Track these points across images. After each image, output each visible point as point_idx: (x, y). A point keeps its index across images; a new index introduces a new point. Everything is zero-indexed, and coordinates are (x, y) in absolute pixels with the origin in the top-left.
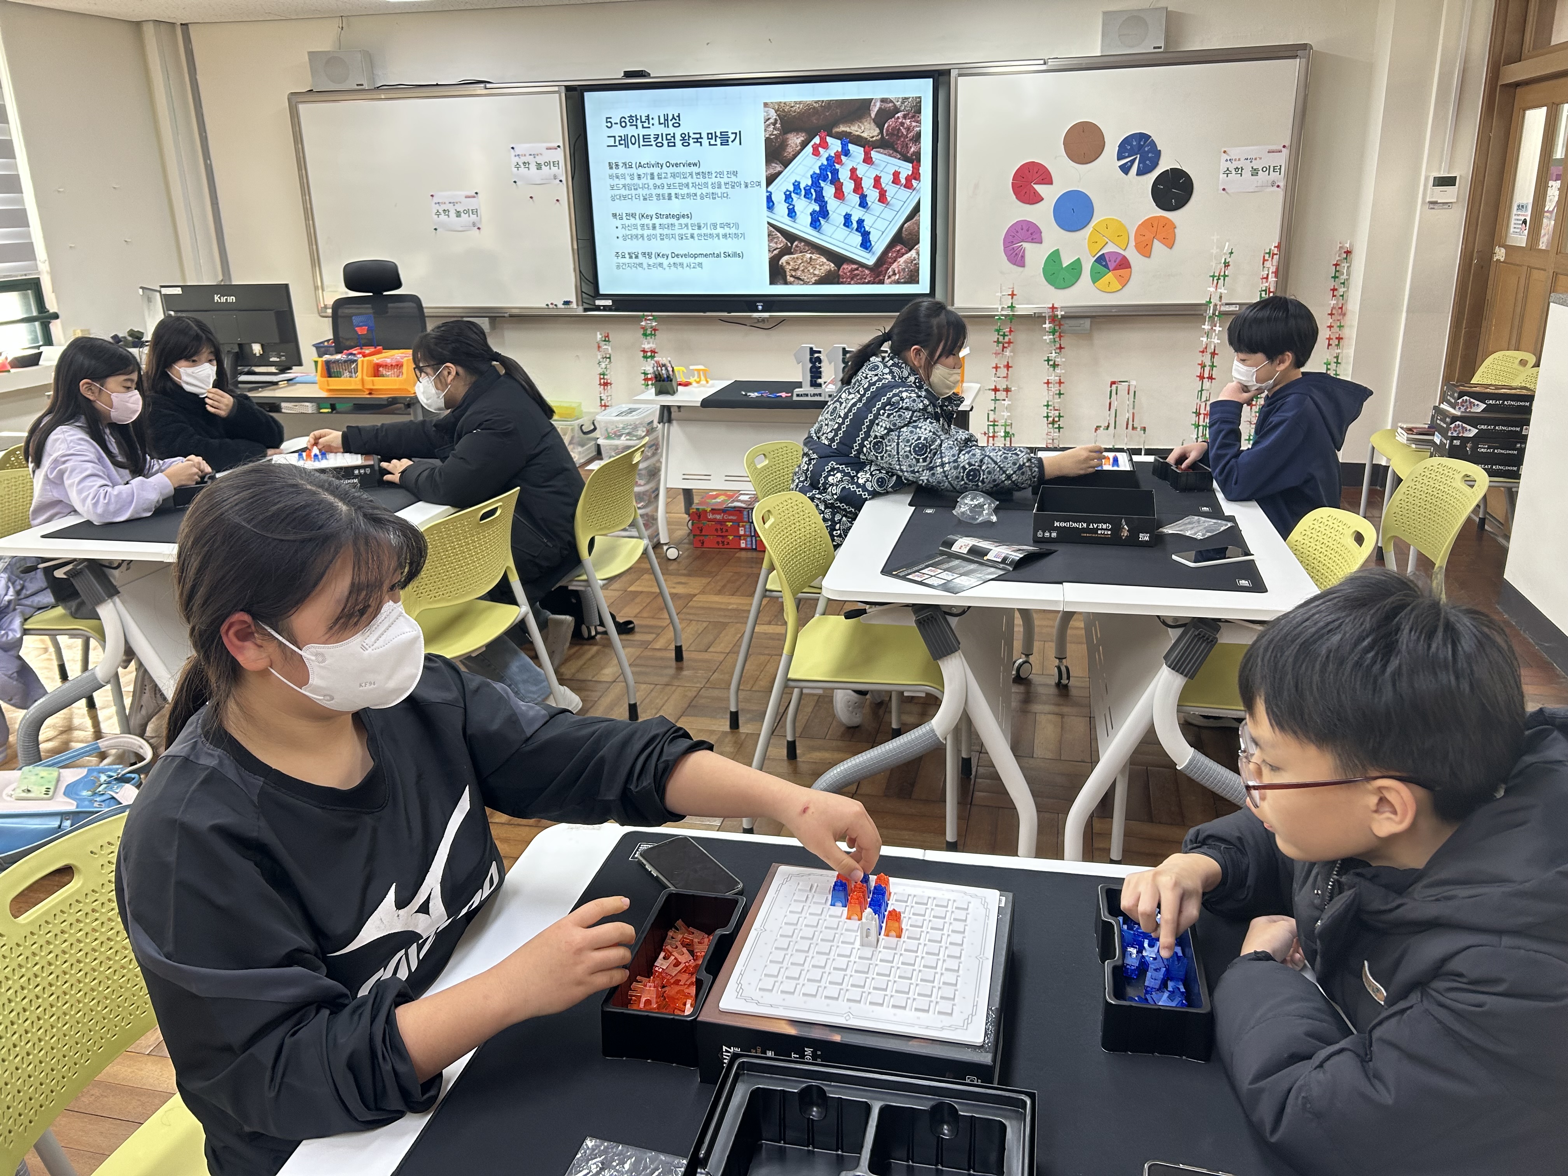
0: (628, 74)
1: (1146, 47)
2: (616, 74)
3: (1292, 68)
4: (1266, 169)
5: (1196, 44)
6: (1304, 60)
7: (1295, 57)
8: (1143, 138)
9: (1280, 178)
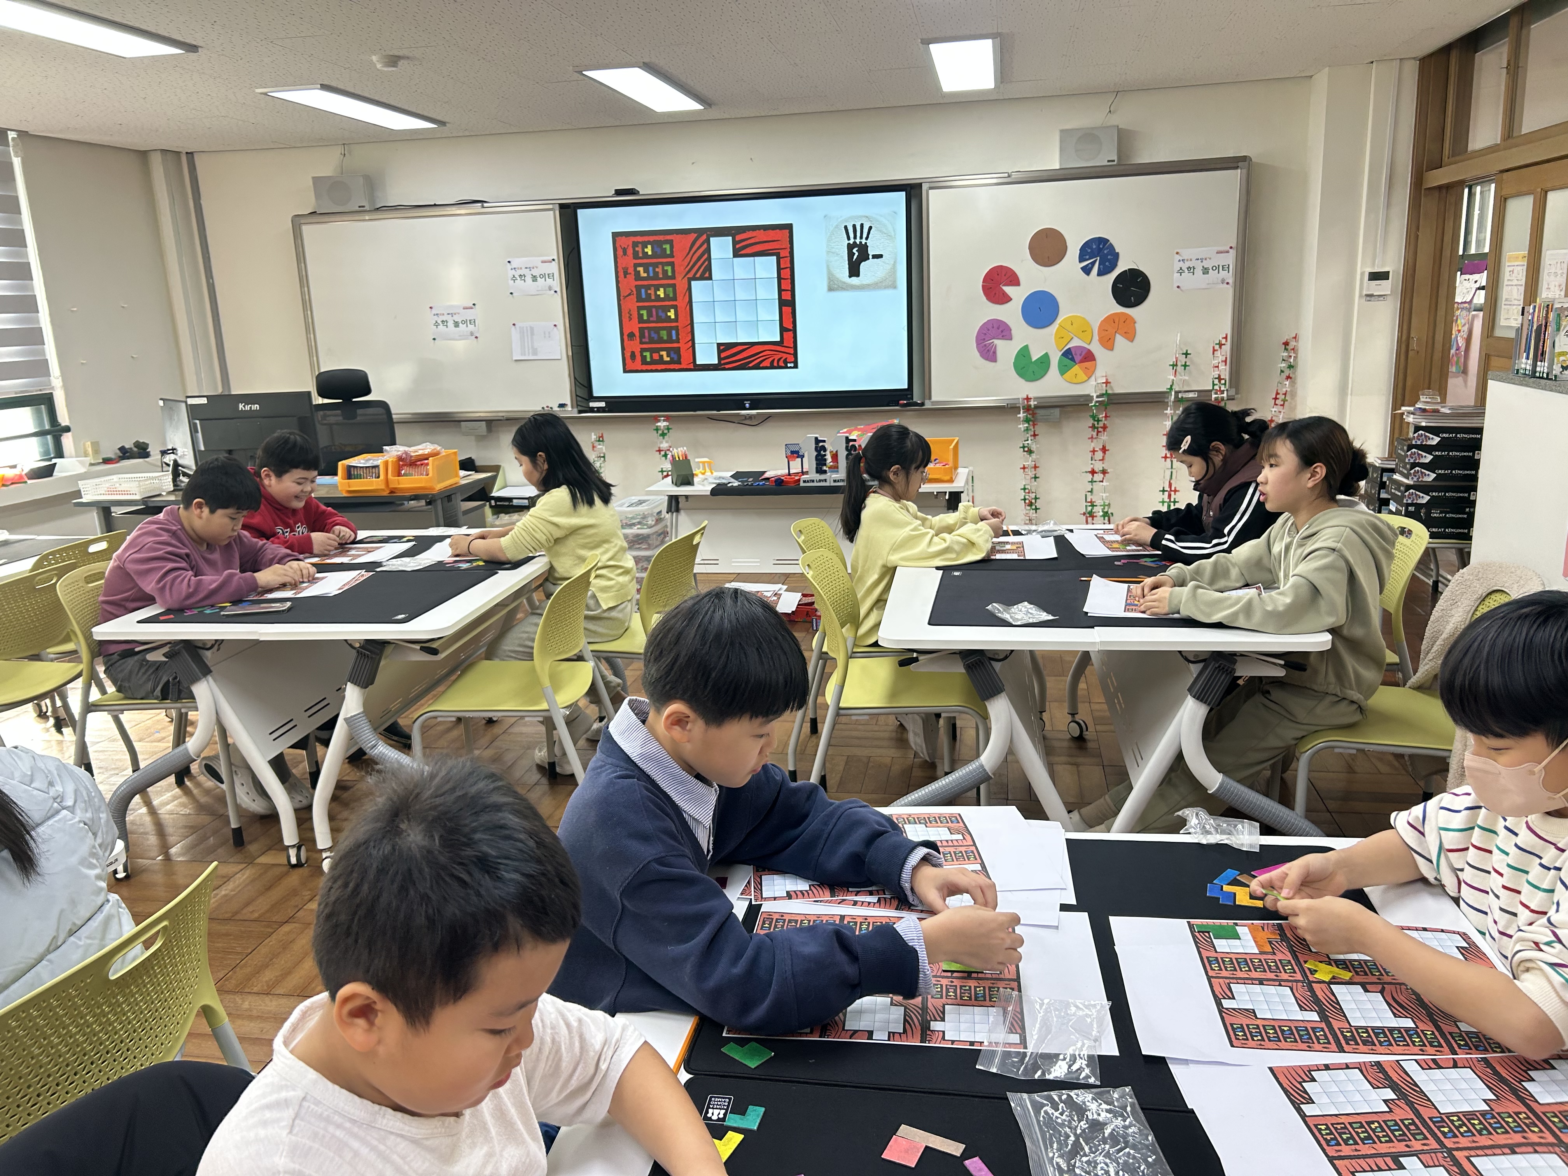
0: (619, 192)
1: (1101, 161)
2: (607, 192)
3: (1235, 177)
4: (1216, 268)
5: (1145, 157)
6: (1245, 171)
7: (1237, 168)
8: (1102, 242)
9: (1229, 277)
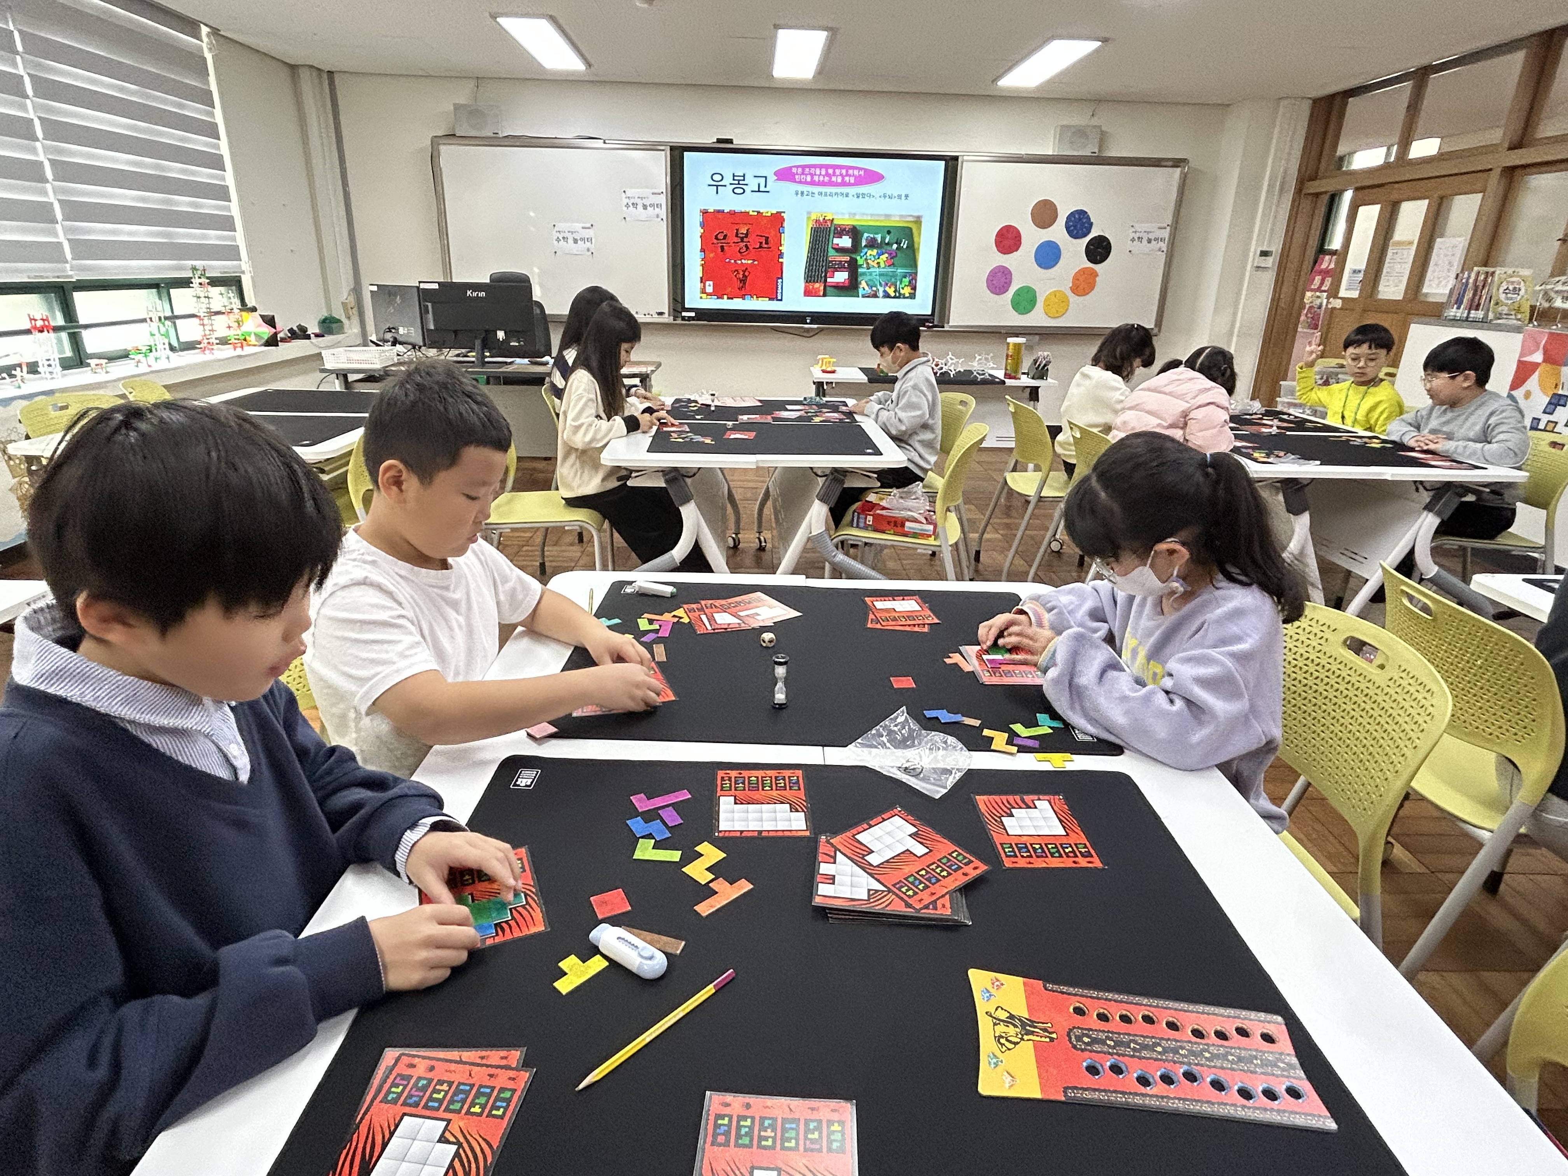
0: (719, 141)
1: (1087, 152)
2: (709, 140)
3: (1175, 173)
4: (1156, 239)
5: (1114, 152)
6: (1183, 169)
7: (1177, 166)
8: (1082, 213)
9: (1164, 246)
